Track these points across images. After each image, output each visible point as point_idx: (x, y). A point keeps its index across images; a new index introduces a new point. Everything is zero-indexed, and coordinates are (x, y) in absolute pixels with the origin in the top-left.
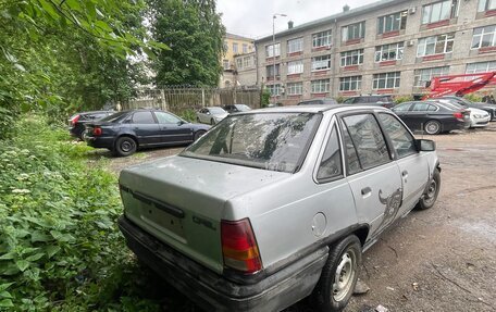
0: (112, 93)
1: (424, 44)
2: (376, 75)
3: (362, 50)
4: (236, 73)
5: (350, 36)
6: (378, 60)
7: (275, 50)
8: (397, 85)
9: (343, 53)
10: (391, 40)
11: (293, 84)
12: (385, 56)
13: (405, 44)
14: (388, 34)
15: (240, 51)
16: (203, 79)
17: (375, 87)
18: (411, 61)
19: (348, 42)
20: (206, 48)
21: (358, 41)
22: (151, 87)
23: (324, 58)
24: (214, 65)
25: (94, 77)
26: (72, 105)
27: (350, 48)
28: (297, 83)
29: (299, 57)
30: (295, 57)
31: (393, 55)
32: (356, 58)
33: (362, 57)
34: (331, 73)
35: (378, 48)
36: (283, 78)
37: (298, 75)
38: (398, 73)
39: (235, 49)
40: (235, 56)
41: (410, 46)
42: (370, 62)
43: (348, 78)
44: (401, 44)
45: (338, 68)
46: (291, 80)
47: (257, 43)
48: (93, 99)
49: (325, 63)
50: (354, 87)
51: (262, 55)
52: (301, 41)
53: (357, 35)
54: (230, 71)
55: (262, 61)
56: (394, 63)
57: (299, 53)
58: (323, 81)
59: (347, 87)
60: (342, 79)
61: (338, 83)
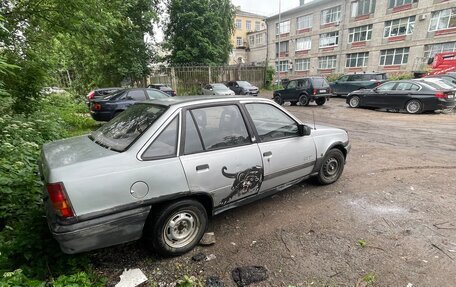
0: (127, 71)
1: (438, 18)
2: (383, 51)
3: (370, 26)
4: (248, 50)
5: (360, 11)
6: (387, 35)
7: (285, 27)
8: (405, 61)
9: (351, 29)
10: (402, 14)
11: (301, 60)
12: (395, 31)
13: (417, 18)
14: (400, 8)
15: (253, 29)
16: (211, 57)
17: (382, 63)
18: (422, 36)
19: (357, 18)
20: (215, 27)
21: (367, 16)
22: (166, 64)
23: (333, 34)
24: (222, 43)
25: (112, 57)
26: (93, 82)
27: (359, 24)
28: (305, 59)
29: (307, 34)
30: (304, 34)
31: (403, 30)
32: (364, 34)
33: (370, 33)
34: (338, 49)
35: (388, 23)
36: (292, 54)
37: (306, 52)
38: (407, 48)
39: (248, 26)
40: (248, 33)
41: (421, 20)
42: (378, 38)
43: (354, 54)
44: (413, 18)
45: (345, 44)
46: (299, 56)
47: (268, 20)
48: (112, 76)
49: (333, 40)
50: (360, 64)
51: (272, 33)
52: (310, 18)
53: (367, 10)
54: (243, 48)
55: (272, 38)
56: (403, 38)
57: (308, 30)
58: (330, 57)
59: (353, 64)
60: (348, 55)
61: (344, 59)
